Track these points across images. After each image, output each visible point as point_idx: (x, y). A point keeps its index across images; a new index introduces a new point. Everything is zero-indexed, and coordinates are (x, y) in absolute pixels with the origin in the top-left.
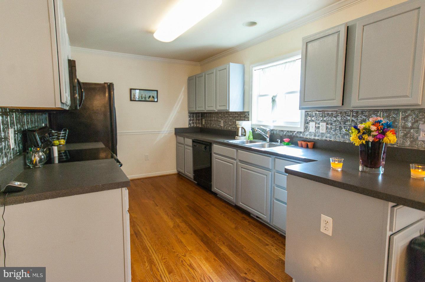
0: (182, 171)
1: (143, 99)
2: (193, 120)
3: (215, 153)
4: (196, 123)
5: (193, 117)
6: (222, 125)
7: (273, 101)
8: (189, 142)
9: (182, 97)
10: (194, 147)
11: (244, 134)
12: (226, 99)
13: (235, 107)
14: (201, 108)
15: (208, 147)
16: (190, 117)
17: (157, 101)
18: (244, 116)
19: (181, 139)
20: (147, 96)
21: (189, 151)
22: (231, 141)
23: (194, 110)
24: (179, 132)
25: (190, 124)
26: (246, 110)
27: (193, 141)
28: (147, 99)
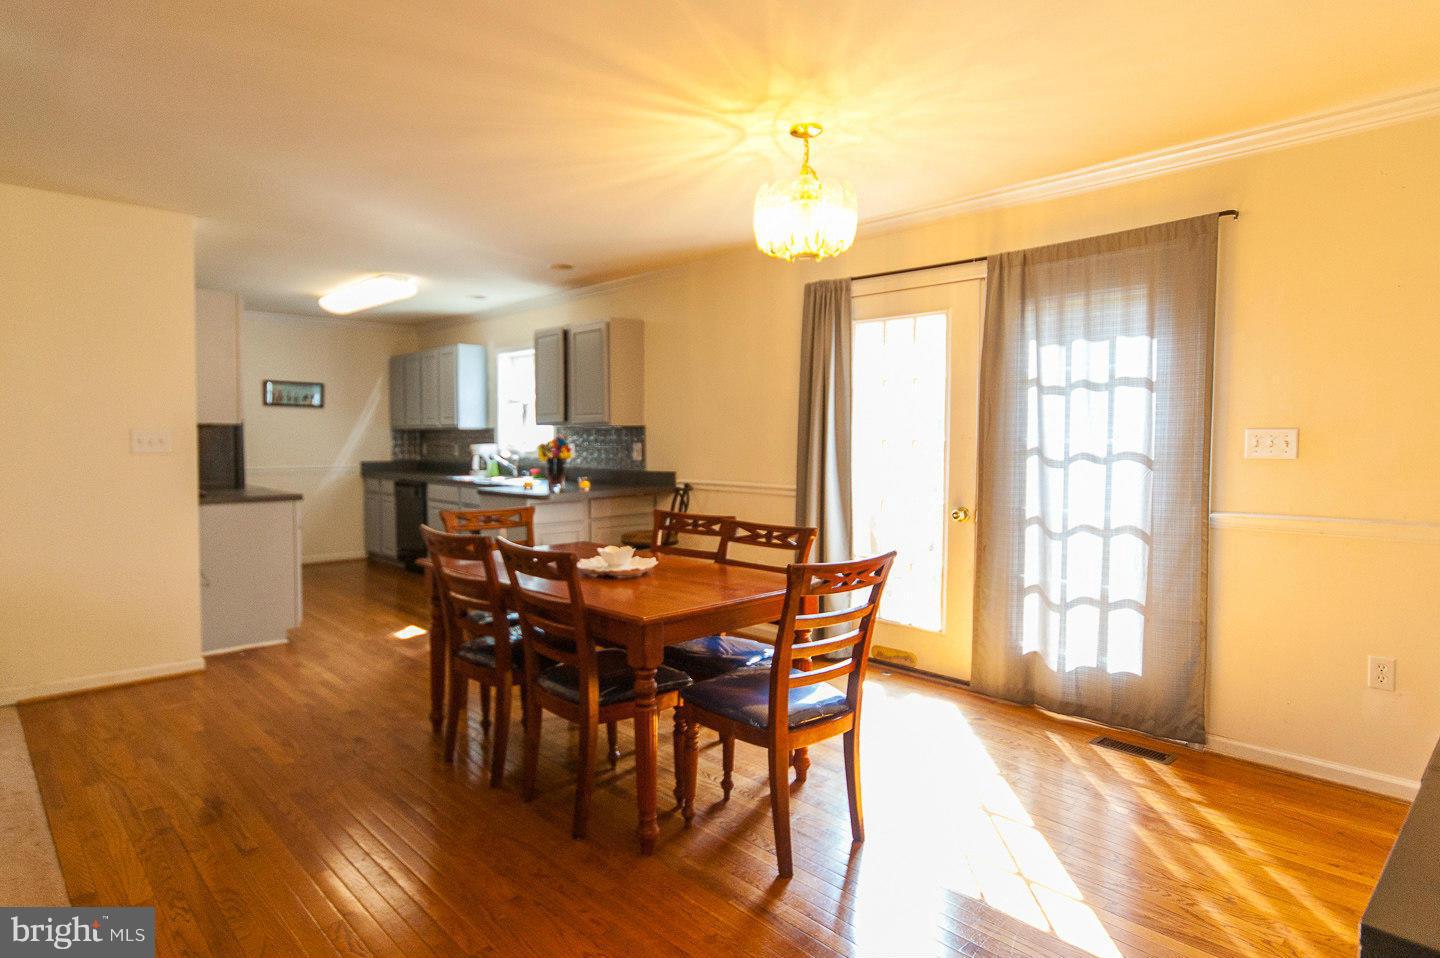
0: (377, 550)
1: (292, 402)
2: (403, 445)
3: (435, 500)
4: (409, 452)
5: (402, 439)
6: (456, 454)
7: (511, 402)
8: (389, 486)
9: (377, 397)
10: (398, 494)
11: (483, 466)
12: (451, 403)
13: (469, 419)
14: (416, 422)
15: (420, 490)
16: (395, 438)
17: (321, 406)
18: (486, 435)
19: (374, 483)
20: (301, 396)
21: (390, 504)
22: (466, 478)
23: (402, 425)
24: (369, 470)
25: (394, 454)
26: (491, 426)
27: (397, 484)
28: (301, 403)
